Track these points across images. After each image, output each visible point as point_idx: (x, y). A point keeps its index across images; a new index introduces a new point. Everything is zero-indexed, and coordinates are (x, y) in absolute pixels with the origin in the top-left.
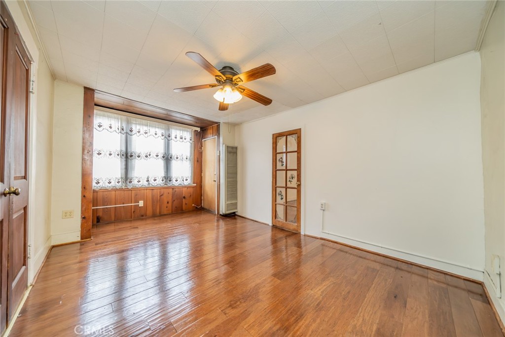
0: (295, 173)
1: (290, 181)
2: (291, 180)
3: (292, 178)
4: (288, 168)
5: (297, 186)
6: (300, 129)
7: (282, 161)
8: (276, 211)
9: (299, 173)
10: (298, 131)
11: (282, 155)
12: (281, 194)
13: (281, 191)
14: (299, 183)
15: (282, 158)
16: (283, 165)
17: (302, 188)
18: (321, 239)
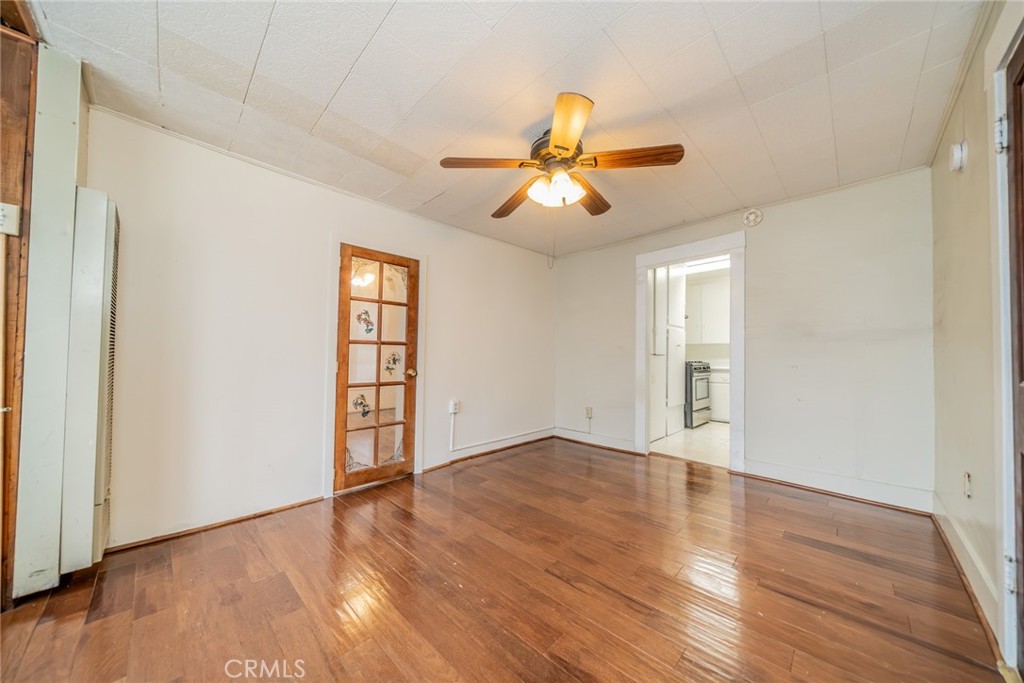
0: (401, 351)
1: (388, 368)
2: (391, 366)
3: (395, 361)
4: (383, 339)
5: (406, 379)
6: (417, 262)
7: (365, 320)
8: (346, 450)
9: (411, 351)
10: (412, 264)
11: (366, 306)
12: (362, 403)
13: (362, 396)
14: (410, 372)
15: (367, 313)
16: (371, 330)
17: (419, 381)
18: (453, 463)
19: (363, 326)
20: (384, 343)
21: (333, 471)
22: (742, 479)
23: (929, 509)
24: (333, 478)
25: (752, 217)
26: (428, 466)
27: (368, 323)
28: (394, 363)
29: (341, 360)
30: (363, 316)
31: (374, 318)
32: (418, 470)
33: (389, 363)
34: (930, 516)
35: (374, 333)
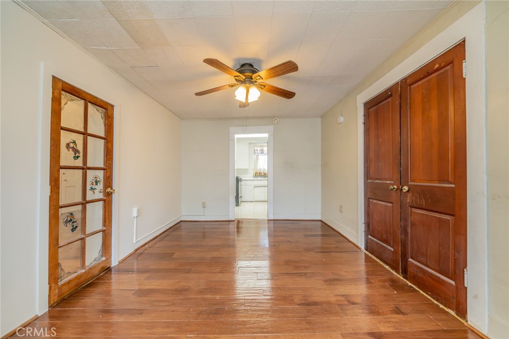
0: (100, 174)
1: (92, 188)
2: (94, 187)
3: (97, 182)
4: (89, 165)
5: (105, 196)
6: (112, 106)
7: (73, 148)
8: (58, 265)
9: (108, 174)
10: (109, 108)
11: (74, 136)
12: (71, 220)
13: (71, 214)
14: (109, 190)
15: (74, 142)
16: (78, 157)
17: (115, 197)
18: (136, 250)
19: (72, 153)
20: (89, 168)
21: (47, 286)
22: (272, 222)
23: (320, 219)
24: (47, 294)
25: (276, 121)
26: (121, 258)
27: (76, 151)
28: (97, 184)
29: (53, 183)
30: (72, 145)
31: (80, 147)
32: (114, 263)
33: (92, 184)
34: (321, 221)
35: (80, 160)
